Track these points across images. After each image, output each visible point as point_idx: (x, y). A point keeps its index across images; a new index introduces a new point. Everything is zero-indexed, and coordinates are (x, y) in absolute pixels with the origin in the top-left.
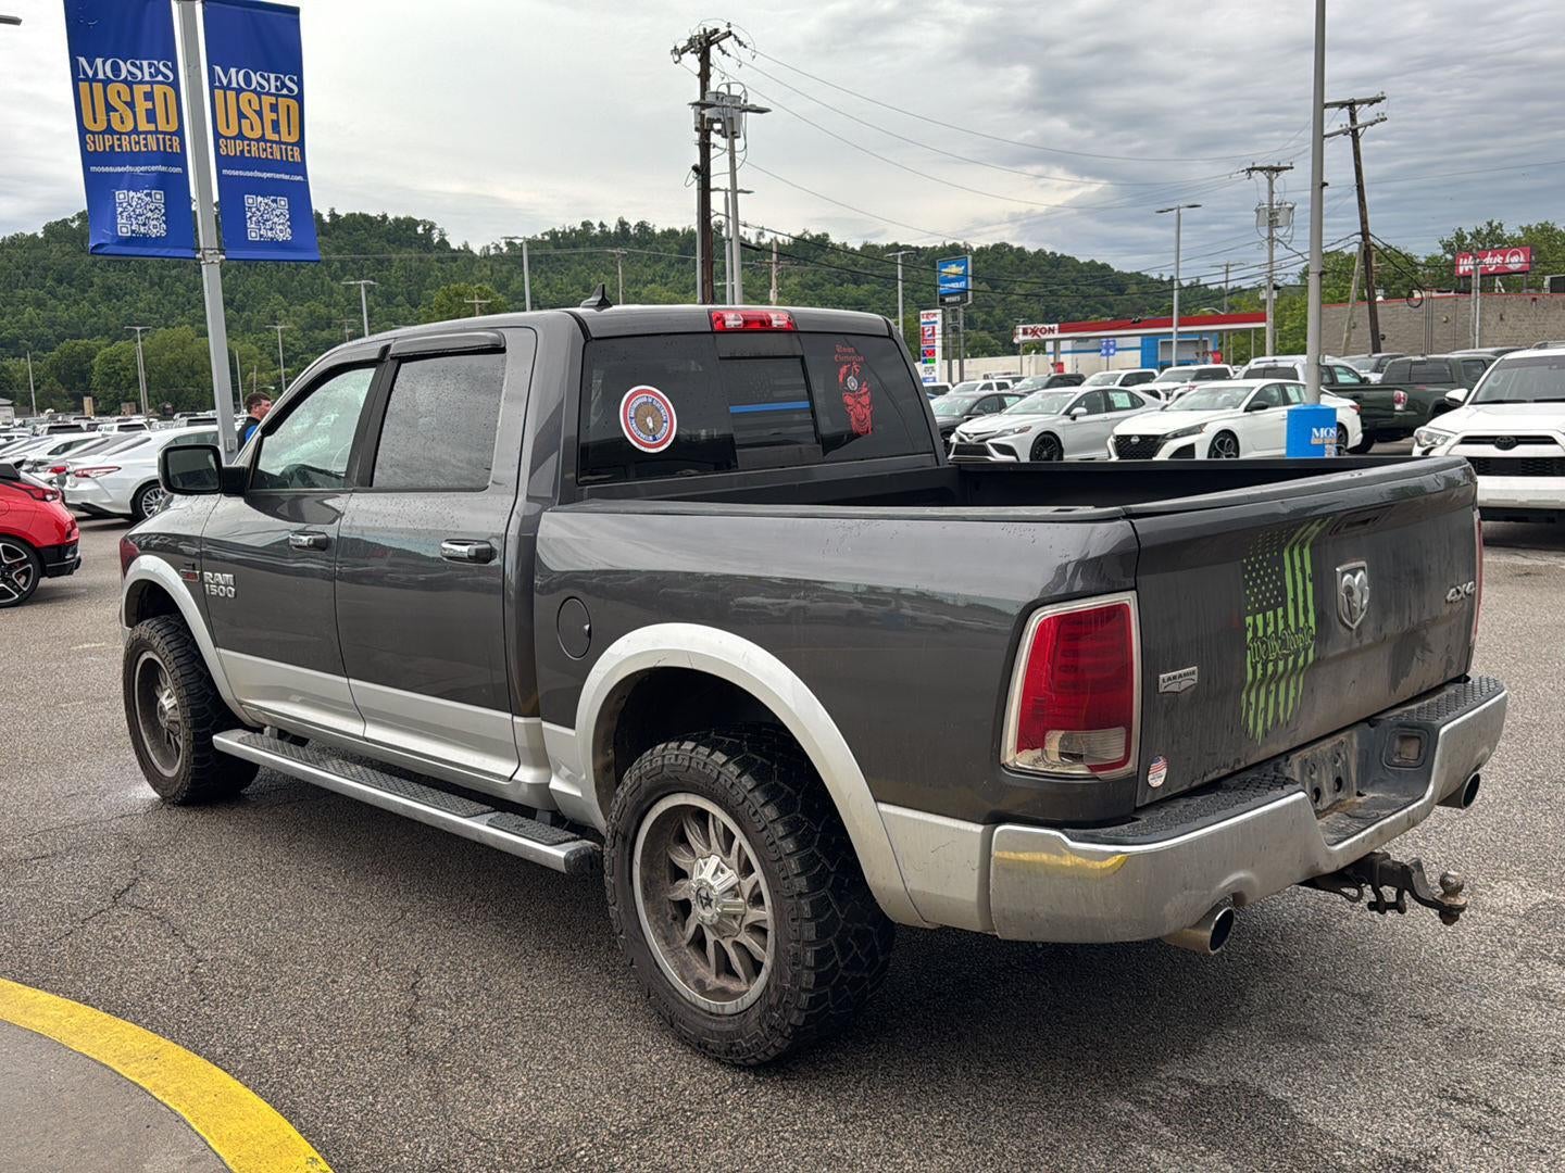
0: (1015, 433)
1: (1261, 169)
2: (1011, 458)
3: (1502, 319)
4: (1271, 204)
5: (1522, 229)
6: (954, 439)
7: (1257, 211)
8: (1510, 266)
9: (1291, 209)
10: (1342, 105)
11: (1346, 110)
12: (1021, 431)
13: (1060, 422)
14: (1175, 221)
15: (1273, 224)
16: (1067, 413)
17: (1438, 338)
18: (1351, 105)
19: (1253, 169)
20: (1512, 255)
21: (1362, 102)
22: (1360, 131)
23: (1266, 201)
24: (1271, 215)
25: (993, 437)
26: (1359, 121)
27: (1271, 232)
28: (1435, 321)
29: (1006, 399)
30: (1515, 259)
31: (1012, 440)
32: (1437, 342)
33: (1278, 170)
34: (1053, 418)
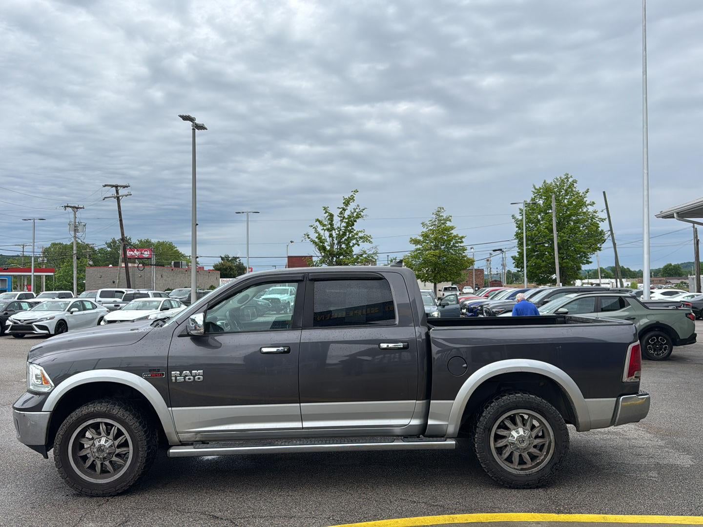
0: (47, 319)
1: (71, 207)
2: (46, 332)
3: (162, 277)
4: (75, 222)
5: (139, 241)
6: (8, 323)
7: (69, 224)
8: (144, 255)
9: (85, 225)
10: (112, 186)
11: (114, 189)
12: (50, 319)
13: (66, 315)
14: (32, 225)
15: (76, 231)
16: (68, 311)
17: (137, 283)
18: (116, 187)
19: (67, 206)
20: (145, 251)
21: (121, 186)
22: (120, 198)
23: (73, 221)
24: (75, 227)
25: (36, 322)
26: (120, 194)
27: (75, 234)
28: (136, 276)
29: (22, 304)
30: (146, 253)
31: (46, 323)
32: (137, 285)
33: (77, 208)
34: (63, 313)
